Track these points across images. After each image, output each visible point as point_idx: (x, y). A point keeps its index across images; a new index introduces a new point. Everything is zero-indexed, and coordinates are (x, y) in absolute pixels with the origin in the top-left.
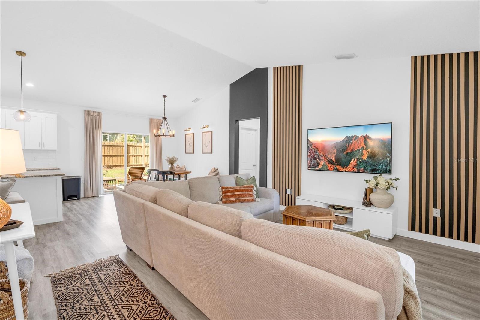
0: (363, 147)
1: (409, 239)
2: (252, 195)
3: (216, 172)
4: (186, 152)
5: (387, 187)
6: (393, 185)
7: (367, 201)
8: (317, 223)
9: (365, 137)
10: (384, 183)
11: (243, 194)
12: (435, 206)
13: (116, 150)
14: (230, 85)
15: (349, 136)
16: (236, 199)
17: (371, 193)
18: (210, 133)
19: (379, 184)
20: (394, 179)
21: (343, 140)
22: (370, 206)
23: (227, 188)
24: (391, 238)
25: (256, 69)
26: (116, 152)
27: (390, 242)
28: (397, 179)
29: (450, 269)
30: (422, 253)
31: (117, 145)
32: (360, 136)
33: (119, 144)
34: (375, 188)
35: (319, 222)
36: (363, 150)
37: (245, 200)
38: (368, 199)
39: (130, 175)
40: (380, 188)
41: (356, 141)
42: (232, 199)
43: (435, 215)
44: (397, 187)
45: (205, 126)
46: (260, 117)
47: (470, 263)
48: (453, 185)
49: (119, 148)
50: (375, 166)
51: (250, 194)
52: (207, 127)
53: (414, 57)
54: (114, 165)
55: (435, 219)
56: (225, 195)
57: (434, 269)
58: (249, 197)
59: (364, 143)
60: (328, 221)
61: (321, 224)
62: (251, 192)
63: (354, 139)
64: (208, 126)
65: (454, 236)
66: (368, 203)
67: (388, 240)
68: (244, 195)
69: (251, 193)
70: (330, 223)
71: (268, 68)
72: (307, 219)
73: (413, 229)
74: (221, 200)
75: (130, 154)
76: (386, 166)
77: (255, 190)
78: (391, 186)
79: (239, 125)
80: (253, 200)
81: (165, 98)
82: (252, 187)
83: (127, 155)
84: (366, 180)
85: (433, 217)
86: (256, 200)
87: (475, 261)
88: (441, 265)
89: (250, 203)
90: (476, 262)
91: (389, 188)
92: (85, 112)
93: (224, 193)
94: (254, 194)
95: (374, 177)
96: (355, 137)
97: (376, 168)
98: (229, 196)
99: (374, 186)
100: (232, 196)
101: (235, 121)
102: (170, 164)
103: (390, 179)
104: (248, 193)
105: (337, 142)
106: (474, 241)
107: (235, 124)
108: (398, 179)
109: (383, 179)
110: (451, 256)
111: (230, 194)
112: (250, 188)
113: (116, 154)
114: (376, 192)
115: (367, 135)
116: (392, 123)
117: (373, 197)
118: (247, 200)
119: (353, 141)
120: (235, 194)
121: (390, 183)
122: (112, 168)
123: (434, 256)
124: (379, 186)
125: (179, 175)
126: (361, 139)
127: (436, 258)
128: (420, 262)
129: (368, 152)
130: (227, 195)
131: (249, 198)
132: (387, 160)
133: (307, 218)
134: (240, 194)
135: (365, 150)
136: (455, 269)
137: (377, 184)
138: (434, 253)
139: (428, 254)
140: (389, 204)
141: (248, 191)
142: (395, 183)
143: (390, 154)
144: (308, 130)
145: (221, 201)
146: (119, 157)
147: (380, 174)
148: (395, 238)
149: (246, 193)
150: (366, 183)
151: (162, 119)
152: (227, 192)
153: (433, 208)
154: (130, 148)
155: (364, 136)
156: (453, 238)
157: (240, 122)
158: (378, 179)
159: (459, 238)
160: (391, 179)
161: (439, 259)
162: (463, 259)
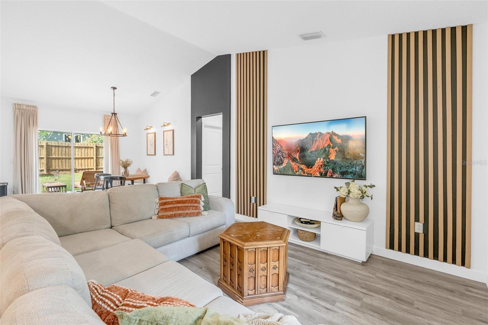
0: (329, 145)
1: (386, 260)
2: (197, 208)
3: (177, 177)
4: (148, 154)
5: (360, 196)
6: (367, 194)
7: (338, 213)
8: (261, 251)
9: (331, 134)
10: (357, 191)
11: (184, 206)
12: (417, 220)
13: (82, 153)
14: (191, 76)
15: (312, 133)
16: (176, 212)
17: (342, 203)
18: (171, 132)
19: (351, 192)
20: (368, 186)
21: (306, 137)
22: (341, 220)
23: (166, 198)
24: (365, 260)
25: (218, 57)
26: (82, 154)
27: (363, 265)
28: (372, 186)
29: (436, 309)
30: (402, 283)
31: (84, 146)
32: (325, 133)
33: (86, 146)
34: (347, 196)
35: (263, 249)
36: (330, 148)
37: (187, 214)
38: (338, 211)
39: (84, 180)
40: (352, 197)
41: (321, 138)
42: (169, 213)
43: (417, 231)
44: (372, 196)
45: (165, 124)
46: (222, 113)
47: (460, 298)
48: (438, 194)
49: (87, 149)
50: (346, 168)
51: (194, 206)
52: (168, 124)
53: (391, 36)
54: (81, 168)
55: (417, 235)
56: (162, 207)
57: (415, 310)
58: (193, 209)
59: (330, 140)
60: (276, 247)
61: (266, 252)
62: (196, 203)
63: (318, 136)
64: (170, 124)
65: (439, 258)
66: (338, 216)
67: (361, 262)
68: (187, 208)
69: (196, 205)
70: (279, 250)
71: (230, 55)
72: (246, 246)
73: (392, 247)
74: (158, 214)
75: (99, 157)
76: (360, 169)
77: (203, 201)
78: (366, 194)
79: (202, 123)
80: (198, 214)
81: (115, 90)
82: (199, 197)
83: (96, 157)
84: (335, 188)
85: (415, 233)
86: (203, 214)
87: (467, 293)
88: (424, 303)
89: (195, 217)
90: (467, 296)
91: (363, 197)
92: (14, 105)
93: (161, 206)
94: (201, 206)
95: (346, 183)
96: (319, 134)
97: (347, 171)
98: (166, 210)
99: (345, 194)
100: (171, 209)
101: (197, 117)
102: (123, 168)
103: (364, 186)
104: (192, 205)
105: (300, 140)
106: (463, 264)
107: (197, 121)
108: (374, 186)
109: (356, 186)
110: (437, 286)
111: (168, 206)
112: (195, 199)
113: (83, 156)
114: (348, 202)
115: (332, 131)
116: (365, 117)
117: (344, 208)
118: (191, 213)
119: (317, 139)
120: (174, 207)
121: (364, 191)
122: (77, 171)
123: (416, 286)
124: (350, 195)
125: (132, 180)
126: (326, 136)
127: (418, 291)
128: (397, 298)
129: (336, 151)
130: (165, 208)
131: (193, 211)
132: (361, 161)
133: (246, 244)
134: (181, 207)
135: (332, 149)
136: (442, 309)
137: (349, 192)
138: (417, 282)
139: (408, 284)
140: (364, 217)
141: (191, 202)
142: (369, 191)
143: (364, 155)
144: (272, 126)
145: (157, 216)
146: (86, 160)
147: (352, 180)
148: (370, 259)
149: (189, 205)
150: (336, 191)
151: (111, 115)
152: (165, 204)
153: (415, 221)
154: (99, 150)
155: (329, 133)
156: (438, 260)
157: (204, 119)
158: (350, 186)
159: (445, 260)
160: (366, 187)
161: (422, 292)
162: (451, 291)
